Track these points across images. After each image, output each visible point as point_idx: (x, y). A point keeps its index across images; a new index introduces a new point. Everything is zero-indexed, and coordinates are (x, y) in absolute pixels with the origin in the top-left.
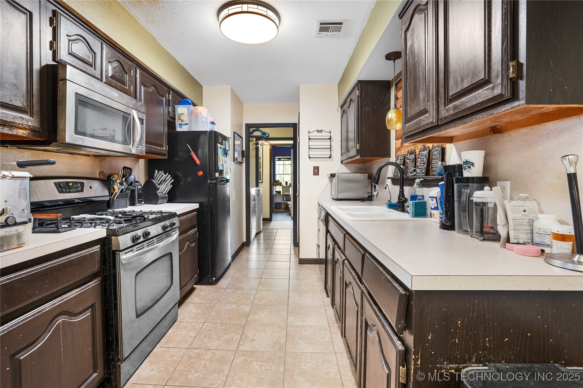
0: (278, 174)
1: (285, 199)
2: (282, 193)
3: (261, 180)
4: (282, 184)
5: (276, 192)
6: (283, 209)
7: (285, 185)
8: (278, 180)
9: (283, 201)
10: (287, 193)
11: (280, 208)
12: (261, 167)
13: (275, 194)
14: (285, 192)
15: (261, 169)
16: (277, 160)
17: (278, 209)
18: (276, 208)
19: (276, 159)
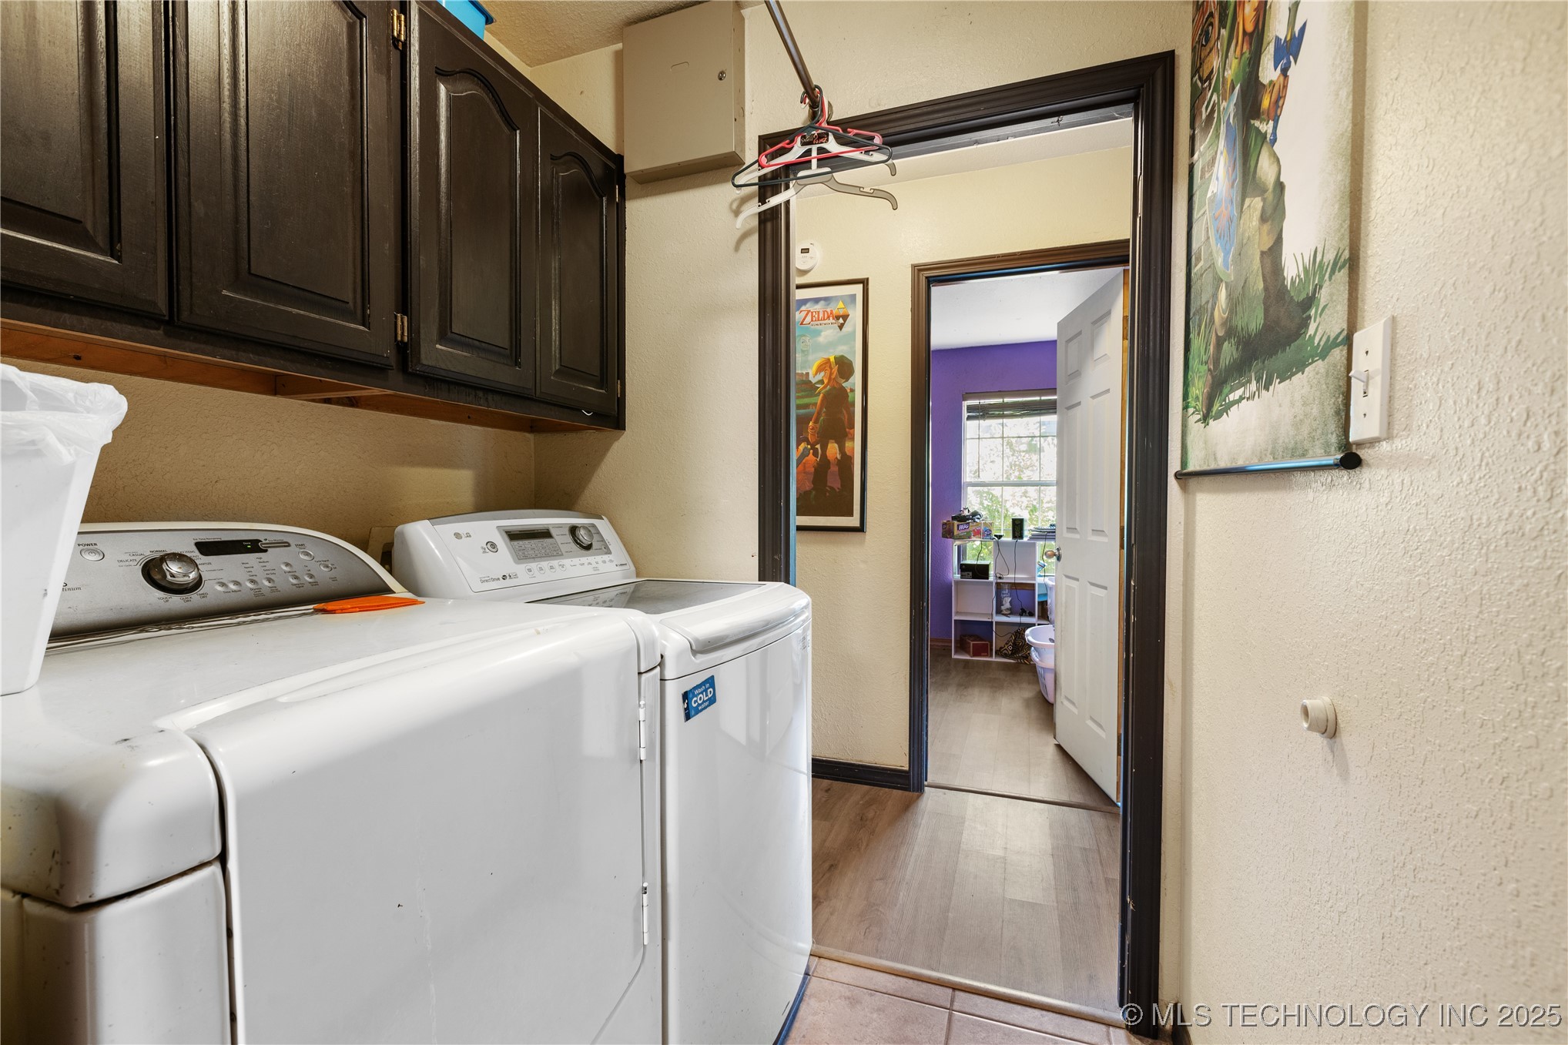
0: (973, 480)
1: (1007, 604)
2: (991, 579)
3: (851, 515)
4: (994, 533)
5: (965, 569)
6: (999, 653)
7: (1008, 538)
8: (975, 514)
9: (999, 612)
10: (1021, 577)
11: (984, 650)
12: (853, 427)
13: (957, 583)
14: (1012, 567)
15: (853, 439)
16: (969, 418)
17: (975, 655)
18: (962, 647)
19: (965, 414)
